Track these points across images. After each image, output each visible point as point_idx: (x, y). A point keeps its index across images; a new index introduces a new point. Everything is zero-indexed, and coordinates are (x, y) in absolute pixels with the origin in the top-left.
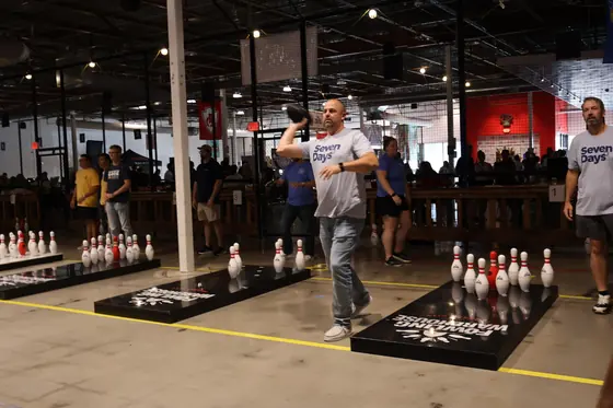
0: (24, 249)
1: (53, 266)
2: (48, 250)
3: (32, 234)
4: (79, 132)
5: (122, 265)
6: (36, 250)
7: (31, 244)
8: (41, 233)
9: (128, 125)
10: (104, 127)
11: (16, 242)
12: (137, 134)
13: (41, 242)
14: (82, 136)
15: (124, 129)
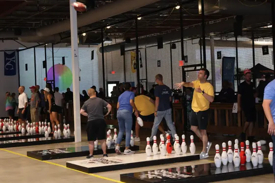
1: (192, 164)
2: (188, 151)
3: (176, 137)
4: (216, 50)
5: (248, 168)
6: (180, 150)
7: (176, 145)
8: (183, 137)
9: (257, 42)
10: (237, 45)
12: (265, 49)
13: (184, 144)
14: (219, 53)
15: (253, 46)
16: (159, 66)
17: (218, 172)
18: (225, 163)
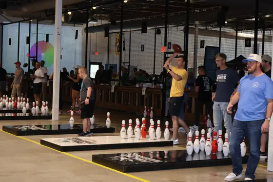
0: (145, 132)
1: (166, 150)
2: (162, 136)
3: (152, 122)
4: (201, 38)
5: (219, 157)
6: (154, 135)
7: (151, 130)
8: (159, 122)
9: (240, 34)
10: (220, 35)
11: (140, 126)
12: (248, 41)
13: (158, 129)
14: (203, 42)
15: (237, 38)
16: (143, 50)
17: (189, 159)
18: (197, 151)
